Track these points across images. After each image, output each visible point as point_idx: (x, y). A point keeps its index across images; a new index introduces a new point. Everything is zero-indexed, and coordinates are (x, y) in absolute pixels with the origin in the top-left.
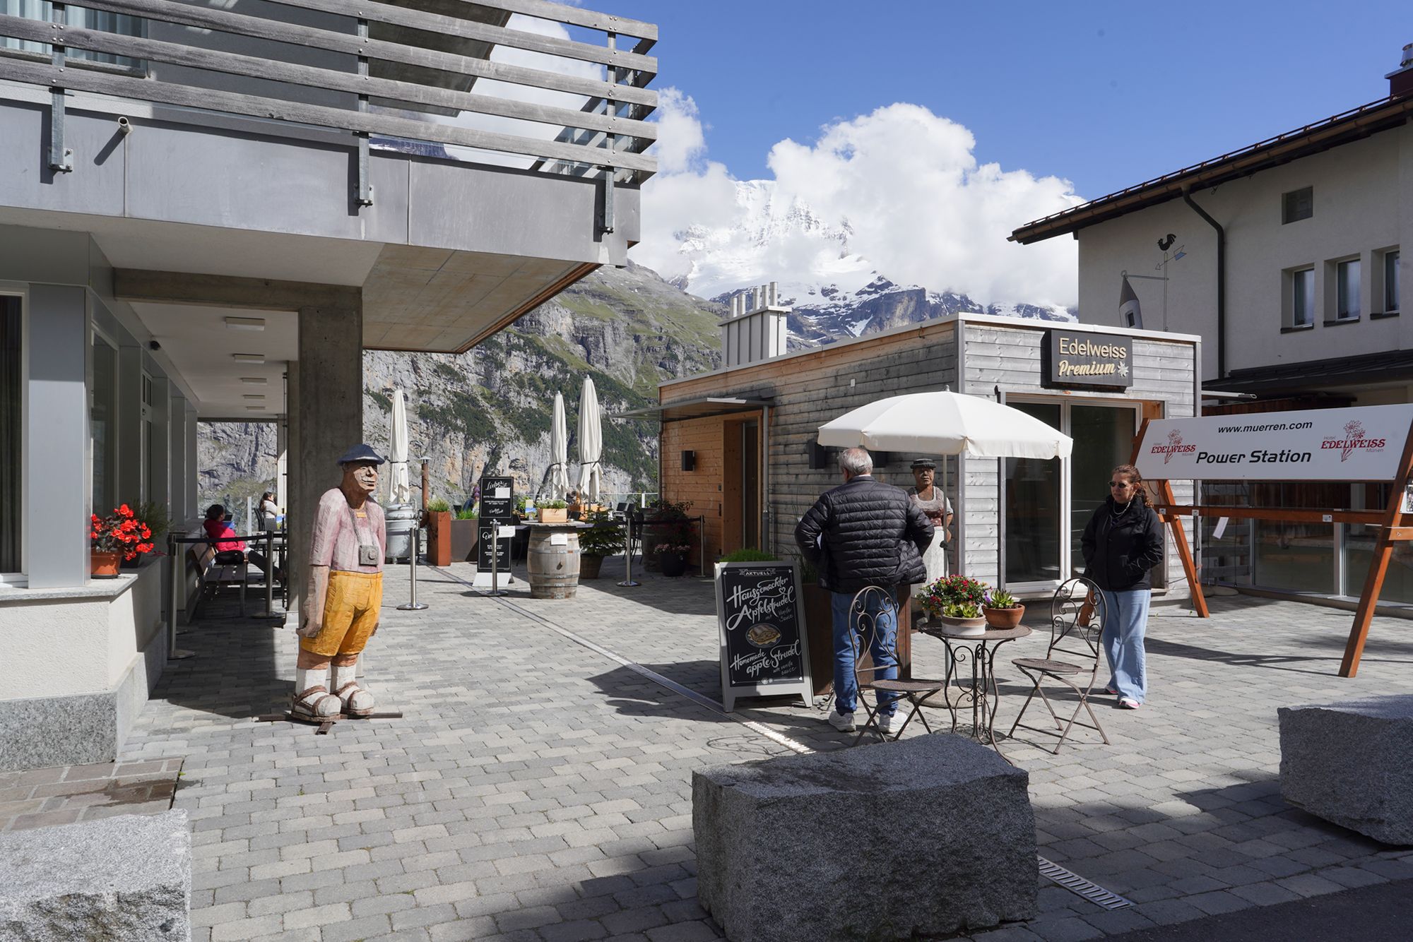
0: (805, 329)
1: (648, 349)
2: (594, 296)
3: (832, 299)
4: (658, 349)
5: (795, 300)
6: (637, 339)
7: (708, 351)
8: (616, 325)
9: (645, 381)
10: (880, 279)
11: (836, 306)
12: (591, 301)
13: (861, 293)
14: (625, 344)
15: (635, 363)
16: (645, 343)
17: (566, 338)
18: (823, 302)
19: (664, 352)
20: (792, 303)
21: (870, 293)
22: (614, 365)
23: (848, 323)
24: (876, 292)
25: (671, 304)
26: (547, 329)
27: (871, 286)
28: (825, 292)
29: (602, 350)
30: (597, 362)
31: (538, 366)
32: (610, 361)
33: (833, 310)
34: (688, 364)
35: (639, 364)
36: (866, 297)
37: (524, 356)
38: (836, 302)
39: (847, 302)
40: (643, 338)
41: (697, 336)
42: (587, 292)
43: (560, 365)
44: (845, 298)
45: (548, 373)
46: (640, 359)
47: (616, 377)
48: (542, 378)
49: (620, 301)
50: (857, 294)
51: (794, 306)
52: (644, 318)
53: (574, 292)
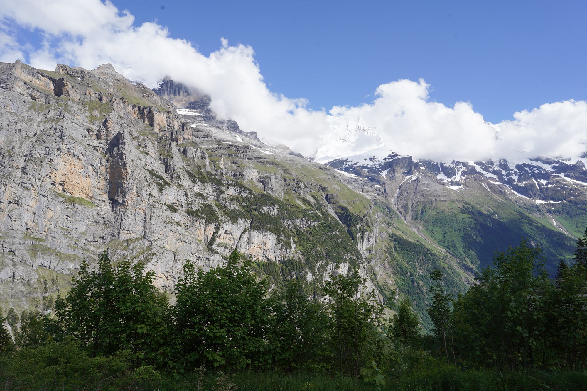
0: (362, 174)
1: (289, 184)
2: (270, 164)
3: (374, 162)
4: (293, 184)
5: (358, 162)
6: (285, 180)
7: (315, 184)
8: (276, 175)
9: (287, 197)
10: (393, 153)
11: (375, 164)
12: (268, 166)
13: (385, 159)
14: (280, 182)
15: (284, 190)
16: (288, 181)
17: (255, 180)
18: (370, 163)
19: (296, 185)
21: (389, 159)
22: (275, 191)
23: (380, 171)
24: (391, 158)
25: (302, 166)
26: (246, 177)
27: (389, 156)
28: (371, 159)
29: (270, 185)
30: (268, 190)
31: (240, 192)
32: (273, 190)
33: (374, 166)
34: (306, 190)
35: (285, 190)
36: (387, 161)
37: (235, 188)
38: (375, 163)
39: (380, 163)
41: (312, 178)
42: (267, 162)
43: (249, 191)
44: (379, 161)
45: (244, 195)
46: (286, 188)
47: (276, 196)
48: (242, 197)
49: (280, 165)
50: (384, 159)
51: (358, 165)
52: (290, 172)
53: (262, 162)
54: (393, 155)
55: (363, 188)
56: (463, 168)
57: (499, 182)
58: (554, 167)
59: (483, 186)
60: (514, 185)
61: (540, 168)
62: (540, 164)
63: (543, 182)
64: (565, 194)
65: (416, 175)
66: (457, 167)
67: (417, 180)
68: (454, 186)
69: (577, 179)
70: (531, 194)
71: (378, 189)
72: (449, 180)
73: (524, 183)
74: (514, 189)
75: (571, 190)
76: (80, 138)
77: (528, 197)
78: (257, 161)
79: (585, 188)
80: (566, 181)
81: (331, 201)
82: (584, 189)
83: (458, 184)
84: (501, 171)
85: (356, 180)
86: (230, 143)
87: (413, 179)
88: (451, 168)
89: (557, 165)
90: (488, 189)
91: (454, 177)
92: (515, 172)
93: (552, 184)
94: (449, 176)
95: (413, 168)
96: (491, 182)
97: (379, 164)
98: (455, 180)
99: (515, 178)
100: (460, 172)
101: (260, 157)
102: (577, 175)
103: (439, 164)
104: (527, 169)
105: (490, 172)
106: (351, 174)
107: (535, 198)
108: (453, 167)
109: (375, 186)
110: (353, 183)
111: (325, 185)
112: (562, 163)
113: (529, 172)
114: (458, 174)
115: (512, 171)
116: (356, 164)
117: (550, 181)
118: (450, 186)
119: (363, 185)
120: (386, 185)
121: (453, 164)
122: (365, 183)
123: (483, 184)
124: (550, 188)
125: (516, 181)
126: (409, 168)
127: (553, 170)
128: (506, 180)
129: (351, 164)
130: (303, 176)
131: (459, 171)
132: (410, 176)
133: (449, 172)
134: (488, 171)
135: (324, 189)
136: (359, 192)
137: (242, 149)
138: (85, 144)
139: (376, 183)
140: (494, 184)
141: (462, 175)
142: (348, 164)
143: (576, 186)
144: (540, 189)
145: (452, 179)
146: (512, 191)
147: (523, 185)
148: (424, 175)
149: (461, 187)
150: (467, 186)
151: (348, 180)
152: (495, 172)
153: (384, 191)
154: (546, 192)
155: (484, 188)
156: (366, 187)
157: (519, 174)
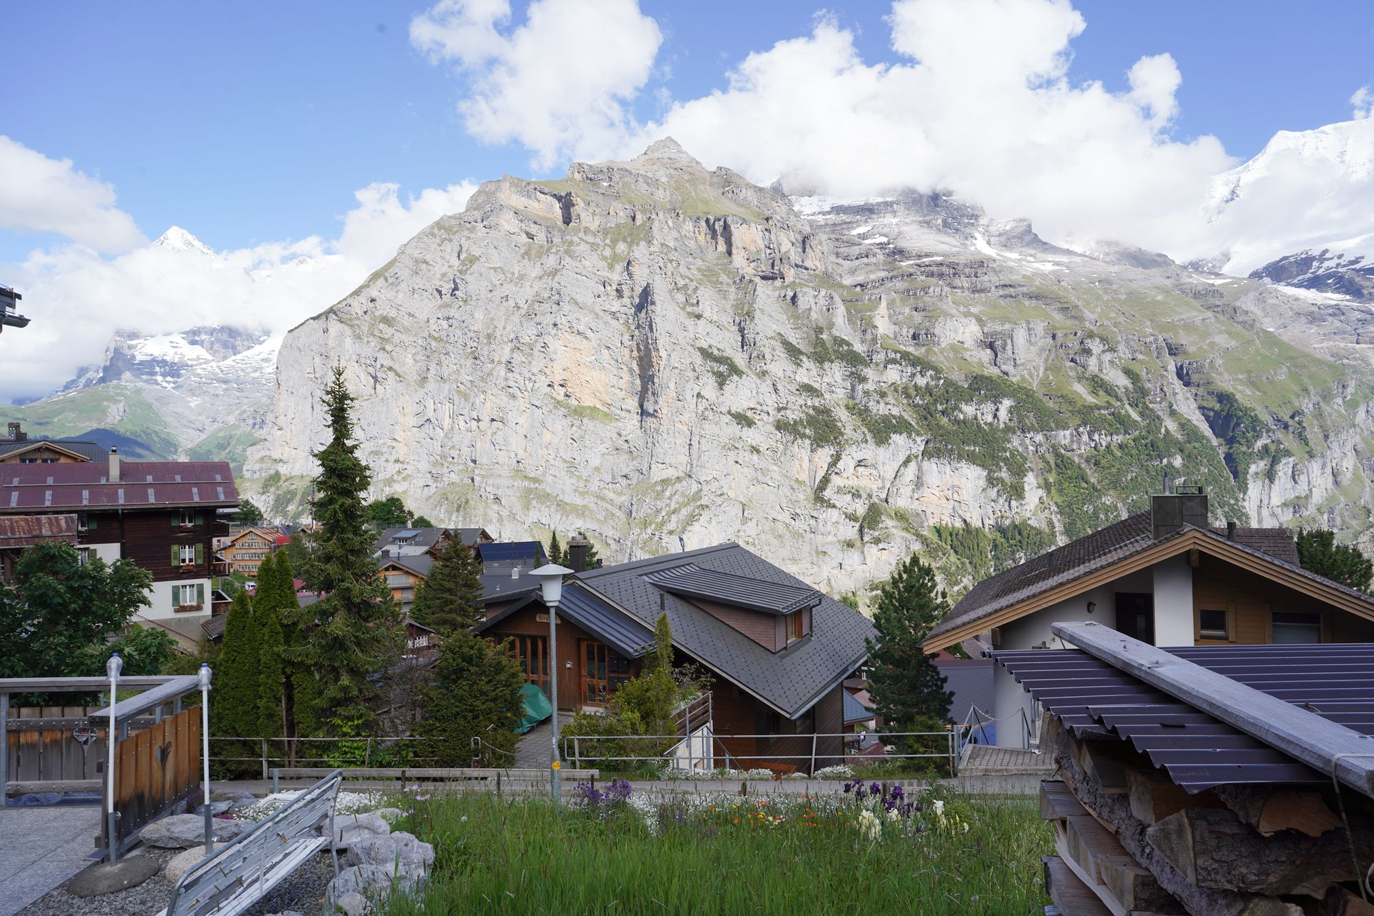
0: (1365, 292)
1: (1062, 346)
2: (1031, 297)
4: (1070, 345)
5: (1363, 258)
6: (1054, 337)
7: (1152, 338)
8: (1031, 326)
9: (1051, 377)
12: (1027, 303)
14: (1040, 343)
15: (1046, 360)
16: (1060, 339)
17: (969, 343)
19: (1077, 347)
20: (1358, 262)
22: (1022, 365)
25: (1130, 294)
26: (942, 339)
29: (1010, 352)
30: (1004, 364)
31: (913, 375)
32: (1018, 361)
34: (1107, 357)
35: (1050, 362)
37: (900, 368)
40: (1060, 334)
41: (1148, 323)
42: (1024, 295)
43: (933, 373)
45: (921, 381)
46: (1053, 355)
47: (1022, 376)
48: (915, 386)
49: (1057, 299)
51: (1358, 266)
52: (1080, 314)
53: (1011, 296)
55: (1358, 331)
76: (590, 300)
78: (1001, 292)
81: (1192, 381)
85: (1338, 311)
86: (939, 259)
101: (1007, 283)
106: (1330, 295)
110: (1330, 319)
111: (1183, 339)
116: (1356, 261)
129: (1338, 265)
130: (1121, 319)
135: (1173, 351)
137: (967, 270)
138: (598, 309)
142: (1326, 264)
151: (1312, 313)
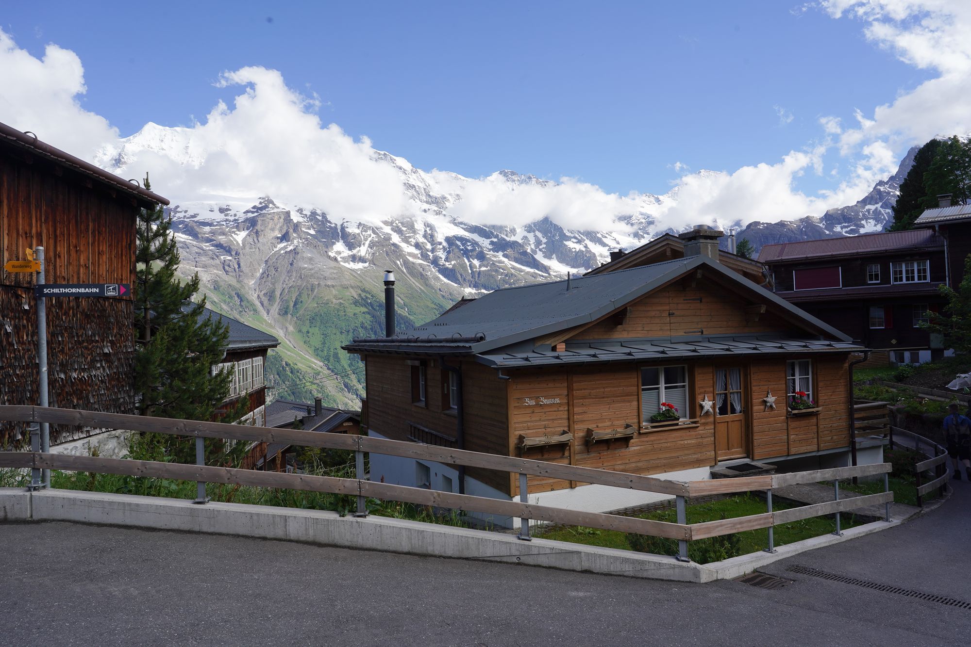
54: (260, 206)
56: (373, 235)
57: (421, 259)
58: (492, 243)
59: (398, 265)
60: (440, 265)
61: (475, 244)
62: (476, 237)
63: (476, 262)
64: (500, 280)
65: (295, 242)
66: (364, 233)
67: (295, 252)
68: (356, 264)
69: (516, 260)
70: (460, 279)
71: (227, 262)
72: (350, 253)
73: (453, 263)
74: (439, 271)
75: (506, 275)
77: (456, 283)
79: (523, 273)
80: (503, 262)
82: (520, 275)
83: (362, 260)
84: (426, 244)
87: (291, 248)
88: (355, 236)
89: (495, 240)
90: (405, 271)
91: (358, 249)
92: (444, 247)
93: (487, 267)
94: (350, 246)
95: (291, 231)
96: (411, 259)
97: (235, 220)
98: (359, 254)
99: (442, 255)
100: (367, 243)
102: (517, 255)
103: (339, 227)
104: (459, 243)
105: (411, 245)
107: (464, 285)
108: (358, 234)
109: (222, 257)
112: (501, 237)
113: (462, 247)
114: (364, 244)
115: (440, 245)
117: (485, 263)
118: (351, 263)
119: (199, 254)
120: (241, 256)
121: (358, 228)
122: (202, 252)
123: (398, 262)
124: (483, 271)
125: (443, 260)
126: (284, 231)
127: (490, 247)
128: (431, 257)
131: (366, 240)
132: (286, 244)
133: (351, 242)
134: (408, 242)
136: (188, 267)
139: (225, 253)
140: (413, 263)
141: (370, 247)
143: (513, 271)
144: (471, 273)
145: (355, 251)
146: (437, 274)
147: (451, 266)
148: (308, 244)
149: (367, 265)
150: (374, 264)
152: (417, 246)
153: (236, 266)
154: (479, 277)
155: (399, 268)
156: (204, 259)
157: (448, 250)
